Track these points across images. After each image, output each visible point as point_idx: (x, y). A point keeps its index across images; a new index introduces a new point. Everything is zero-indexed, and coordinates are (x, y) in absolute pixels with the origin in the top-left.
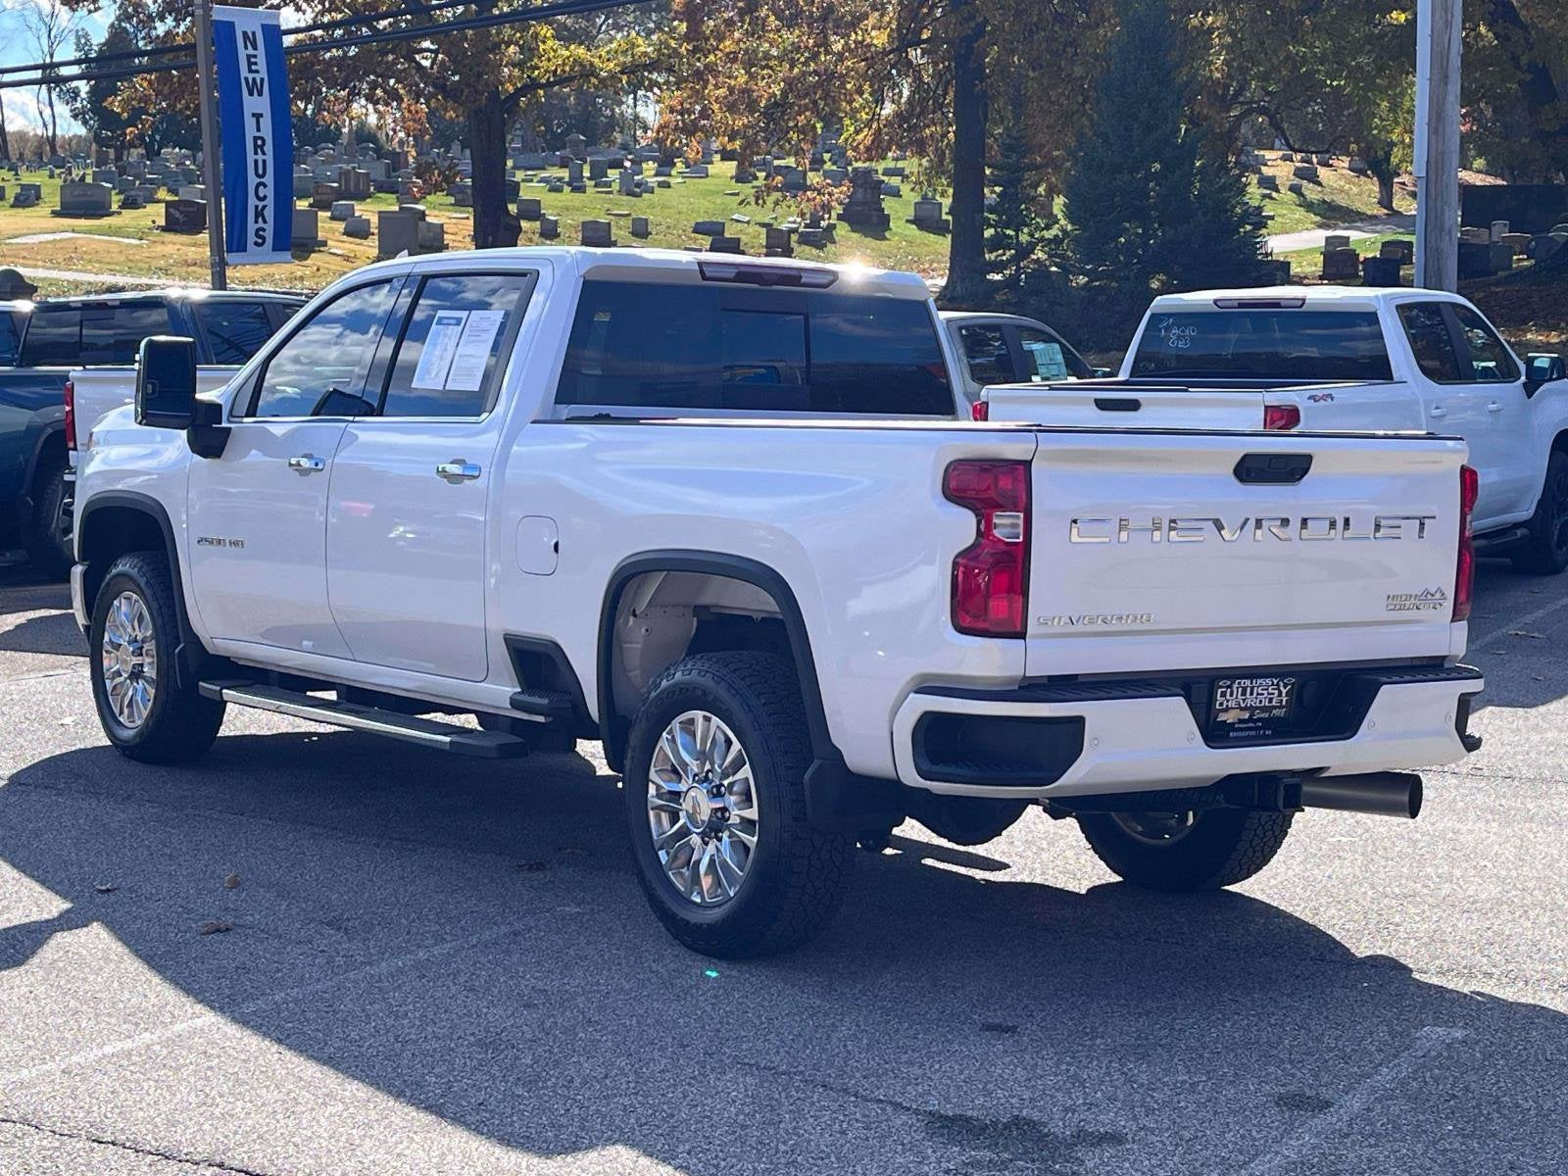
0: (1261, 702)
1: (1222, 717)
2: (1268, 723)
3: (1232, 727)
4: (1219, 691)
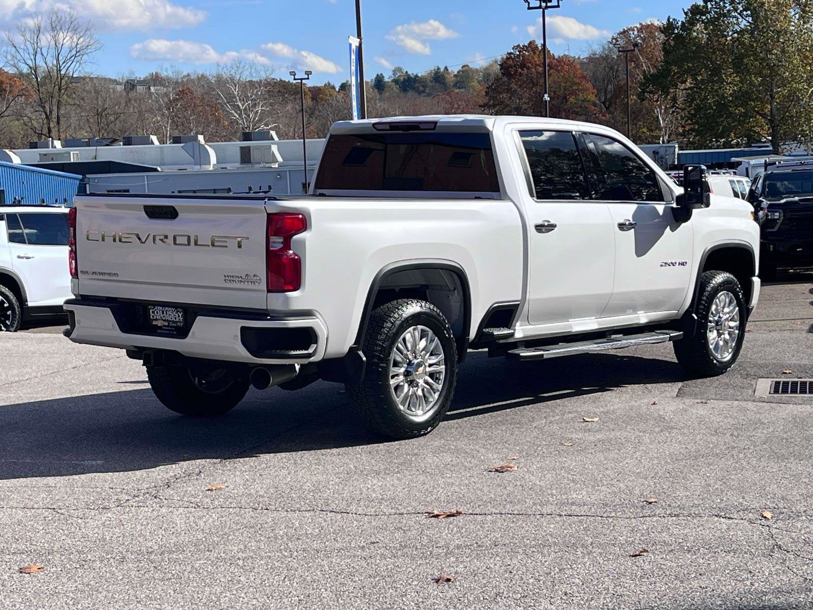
0: (171, 318)
1: (154, 323)
2: (174, 328)
3: (160, 328)
4: (151, 311)
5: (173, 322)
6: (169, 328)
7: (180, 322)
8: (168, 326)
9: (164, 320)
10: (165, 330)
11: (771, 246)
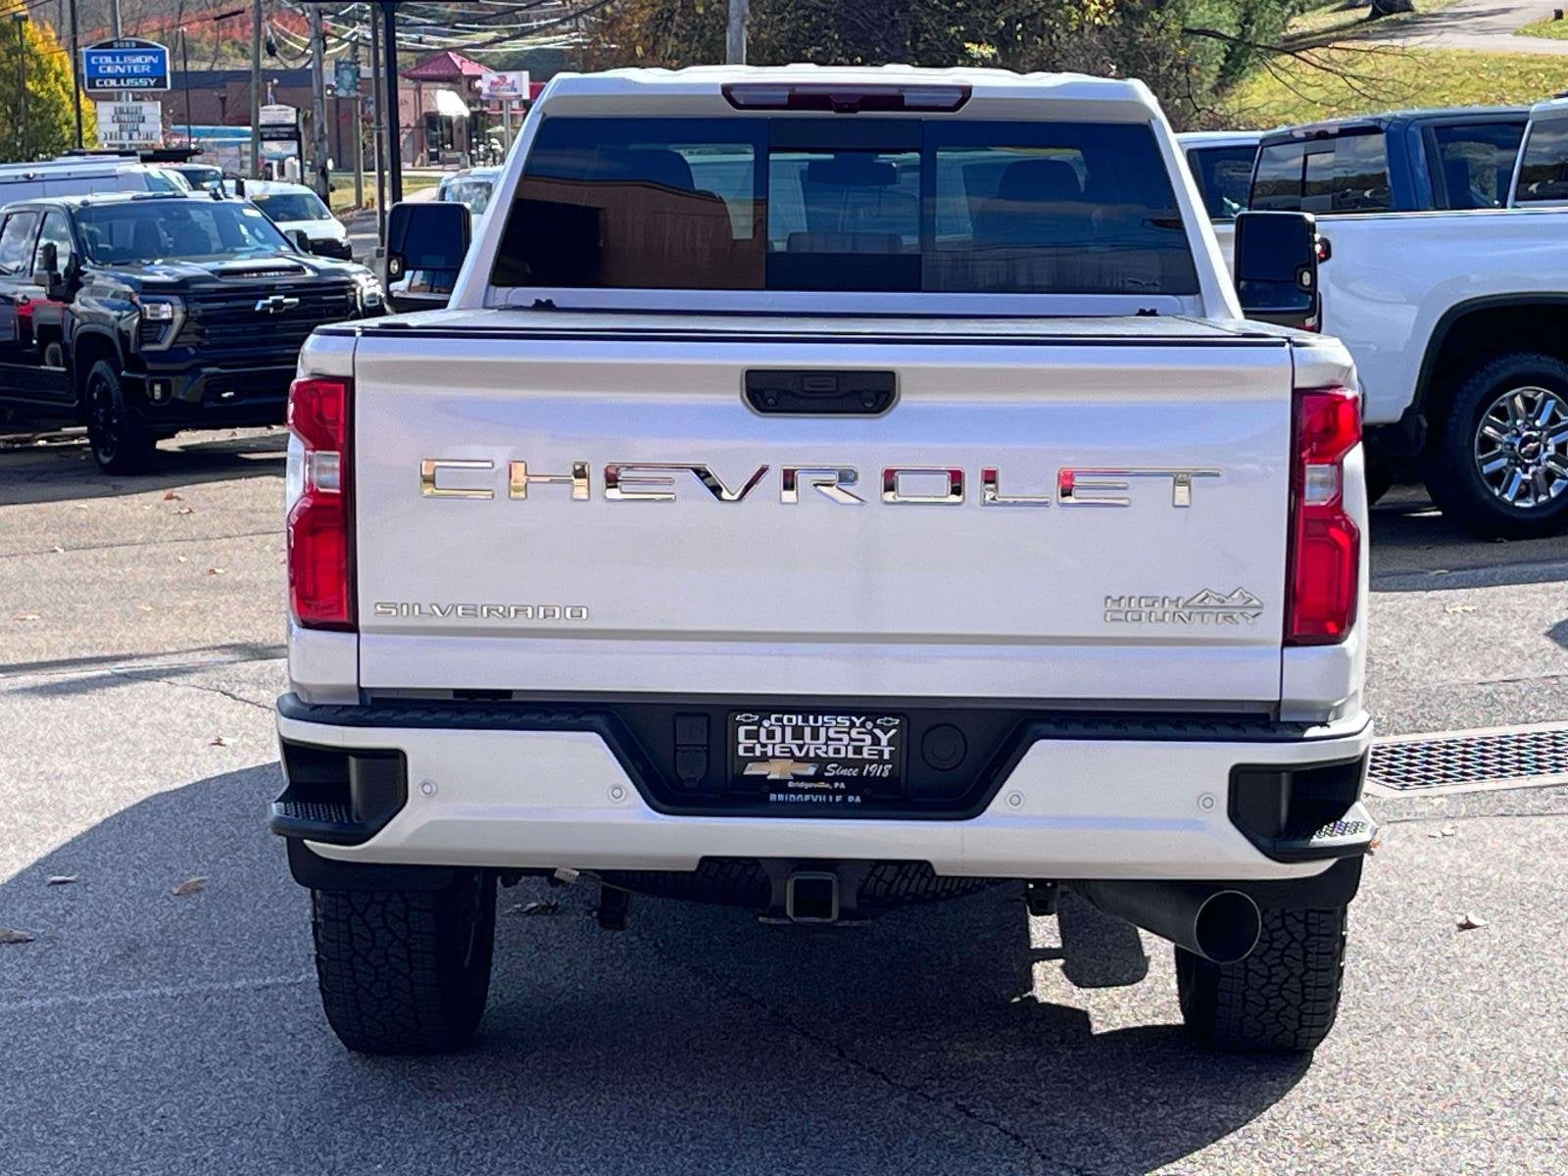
0: (837, 751)
1: (752, 770)
2: (855, 785)
3: (780, 785)
4: (742, 730)
5: (845, 763)
6: (822, 785)
7: (881, 761)
8: (818, 777)
9: (797, 760)
10: (796, 791)
11: (157, 388)
